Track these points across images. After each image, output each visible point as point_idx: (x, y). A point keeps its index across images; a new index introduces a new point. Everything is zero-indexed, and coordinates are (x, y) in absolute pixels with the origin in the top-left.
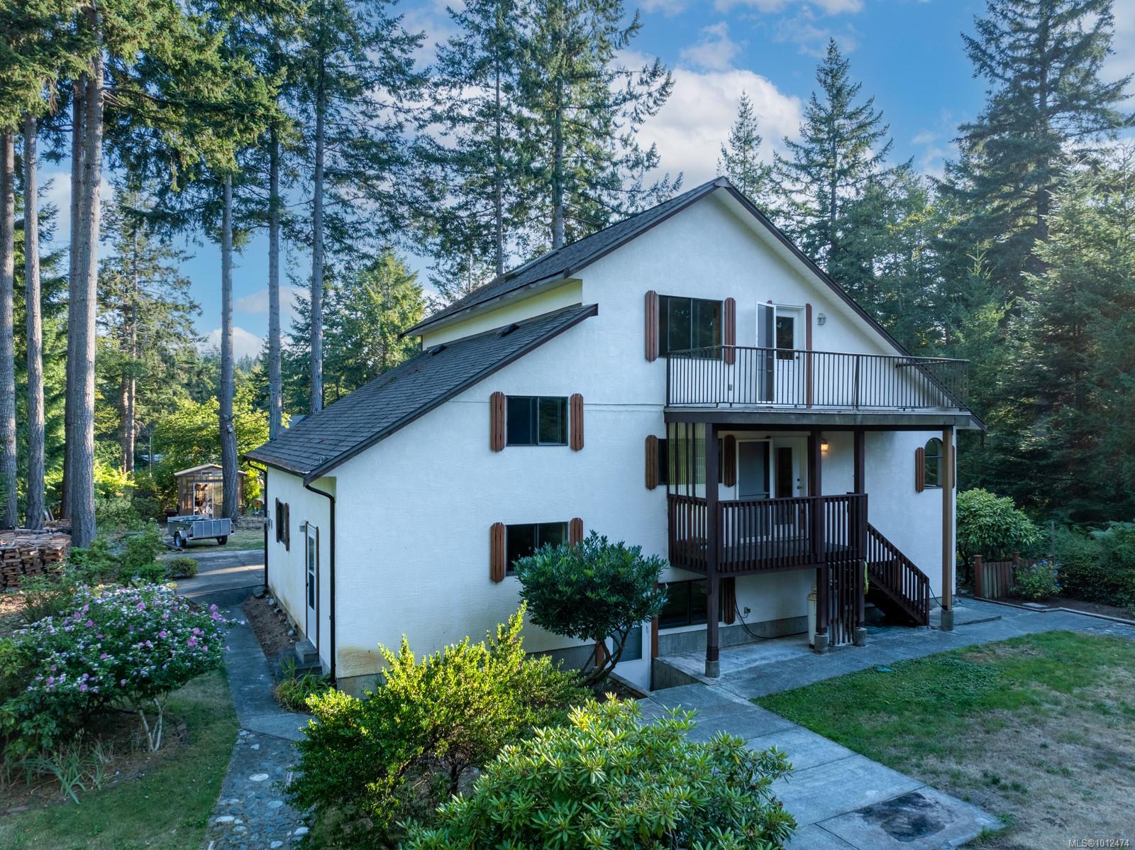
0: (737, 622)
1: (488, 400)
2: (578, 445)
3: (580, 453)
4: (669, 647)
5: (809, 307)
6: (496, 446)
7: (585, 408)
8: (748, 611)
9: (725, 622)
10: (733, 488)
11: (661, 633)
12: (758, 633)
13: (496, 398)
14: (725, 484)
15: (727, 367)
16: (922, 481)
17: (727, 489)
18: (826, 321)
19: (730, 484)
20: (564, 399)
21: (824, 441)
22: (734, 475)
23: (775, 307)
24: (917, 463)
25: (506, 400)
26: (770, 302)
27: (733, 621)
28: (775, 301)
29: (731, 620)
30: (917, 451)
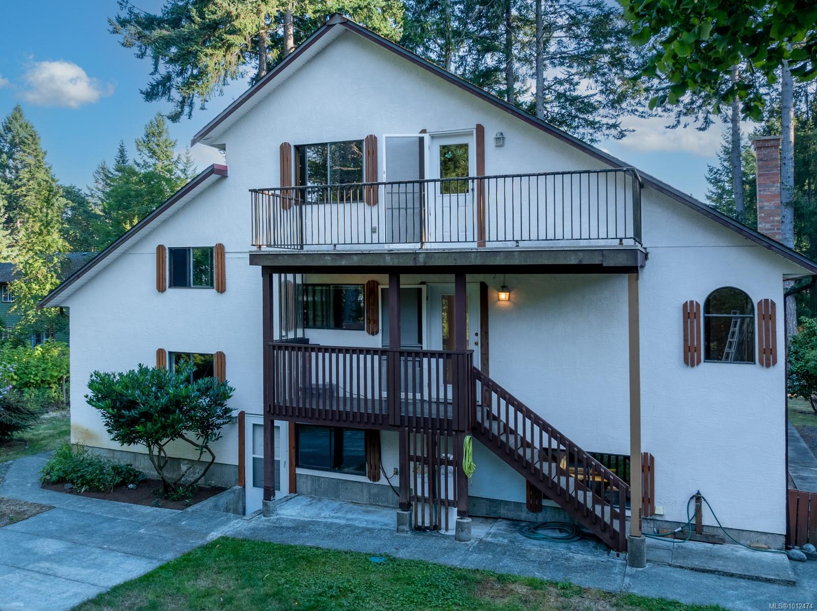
0: (383, 481)
1: (155, 251)
2: (221, 289)
3: (224, 295)
4: (309, 488)
5: (480, 130)
6: (161, 289)
7: (227, 256)
8: (396, 472)
9: (370, 477)
10: (375, 336)
11: (299, 471)
13: (160, 248)
14: (368, 332)
15: (368, 208)
16: (697, 349)
17: (371, 337)
18: (506, 141)
19: (374, 333)
20: (211, 248)
21: (504, 288)
22: (376, 322)
23: (427, 137)
24: (685, 323)
25: (167, 251)
26: (424, 131)
27: (379, 479)
28: (432, 129)
29: (376, 477)
30: (685, 305)
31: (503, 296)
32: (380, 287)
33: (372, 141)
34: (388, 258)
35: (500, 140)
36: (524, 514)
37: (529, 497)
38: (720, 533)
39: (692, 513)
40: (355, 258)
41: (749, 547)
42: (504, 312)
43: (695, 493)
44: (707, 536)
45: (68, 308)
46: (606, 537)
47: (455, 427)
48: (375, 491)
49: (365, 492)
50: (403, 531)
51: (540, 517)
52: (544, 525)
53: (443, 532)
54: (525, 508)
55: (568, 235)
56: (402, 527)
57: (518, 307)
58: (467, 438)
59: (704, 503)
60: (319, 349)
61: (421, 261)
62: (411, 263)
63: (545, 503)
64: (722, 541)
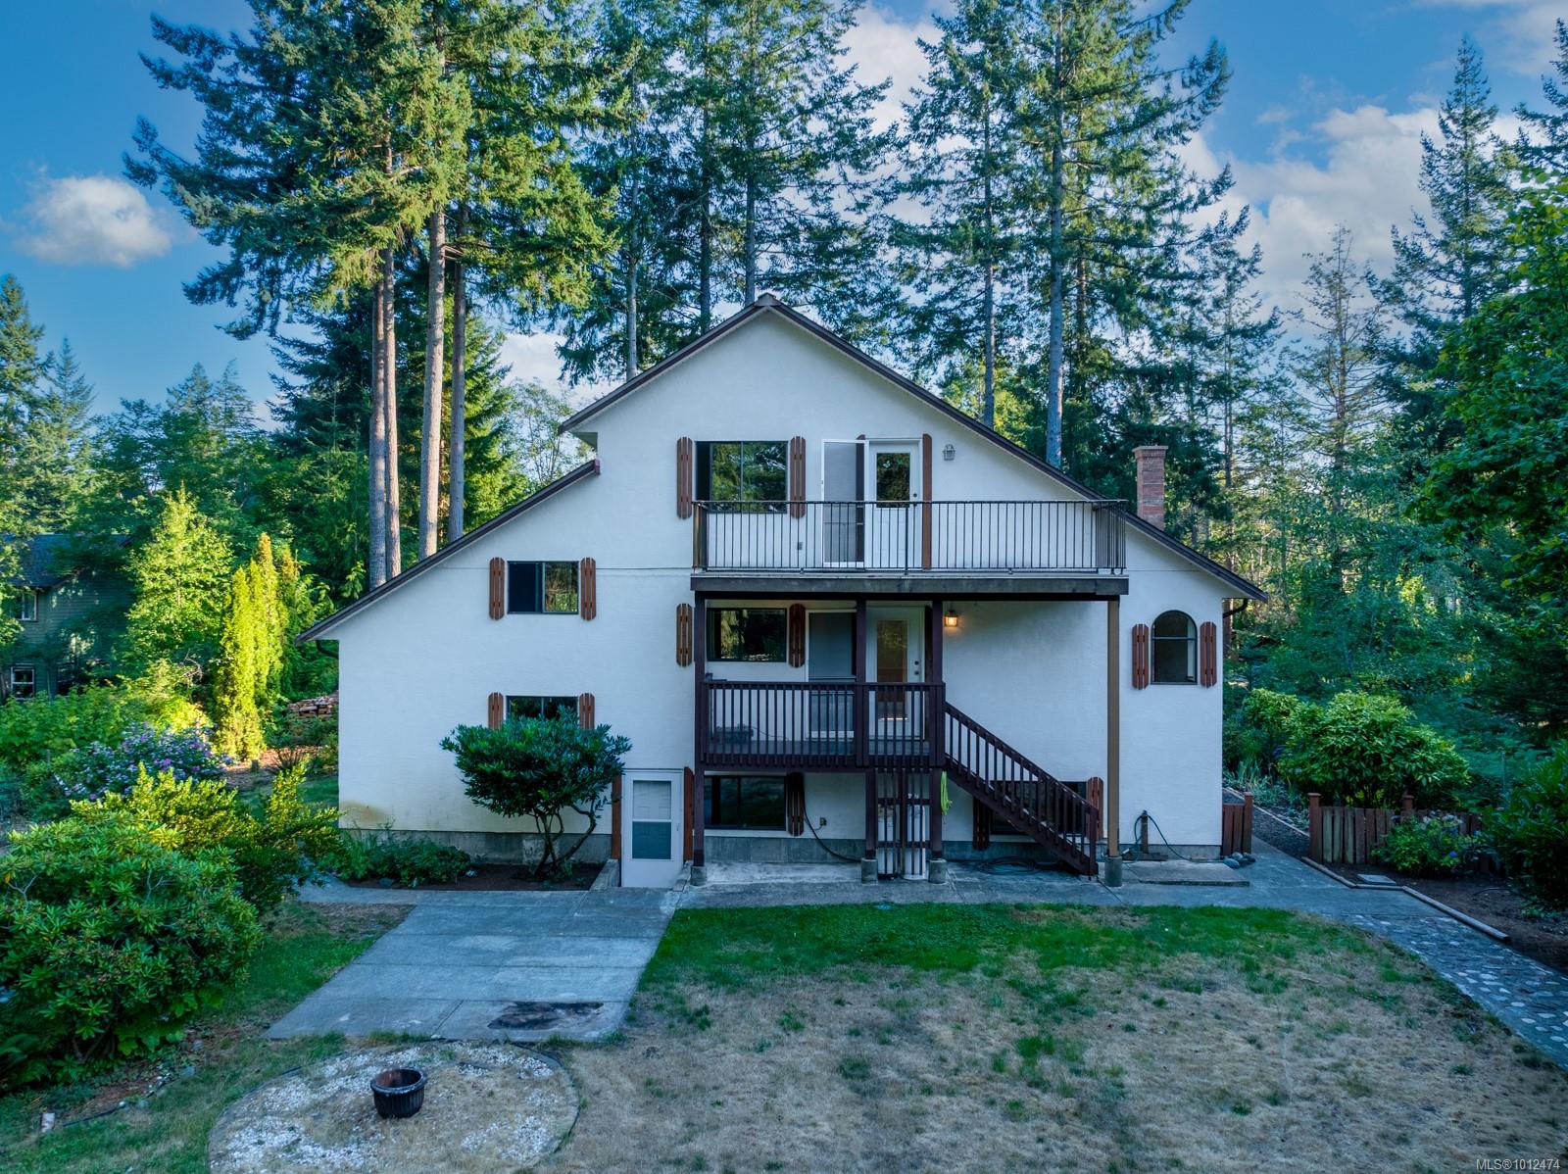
0: (807, 834)
1: (488, 566)
2: (590, 614)
4: (710, 851)
5: (927, 439)
6: (495, 613)
7: (597, 573)
8: (824, 822)
9: (790, 832)
10: (801, 669)
12: (843, 852)
13: (495, 565)
14: (791, 664)
15: (794, 521)
16: (1145, 672)
17: (794, 669)
18: (957, 454)
19: (798, 663)
20: (574, 564)
21: (952, 613)
22: (802, 652)
23: (866, 443)
24: (1134, 645)
25: (506, 566)
26: (862, 437)
27: (802, 832)
28: (871, 435)
29: (798, 830)
30: (1134, 629)
31: (951, 621)
32: (807, 612)
33: (799, 444)
34: (868, 585)
35: (949, 454)
36: (969, 854)
37: (975, 835)
38: (1164, 850)
39: (1139, 835)
40: (828, 584)
41: (1191, 860)
42: (953, 637)
43: (1140, 813)
44: (1153, 854)
45: (336, 642)
46: (1076, 863)
47: (932, 764)
48: (795, 846)
49: (783, 849)
50: (871, 881)
51: (986, 855)
52: (995, 862)
53: (909, 877)
54: (970, 846)
55: (1061, 563)
56: (870, 877)
57: (965, 632)
58: (944, 775)
59: (1150, 823)
60: (725, 685)
61: (906, 588)
62: (895, 590)
63: (993, 839)
64: (1165, 858)
